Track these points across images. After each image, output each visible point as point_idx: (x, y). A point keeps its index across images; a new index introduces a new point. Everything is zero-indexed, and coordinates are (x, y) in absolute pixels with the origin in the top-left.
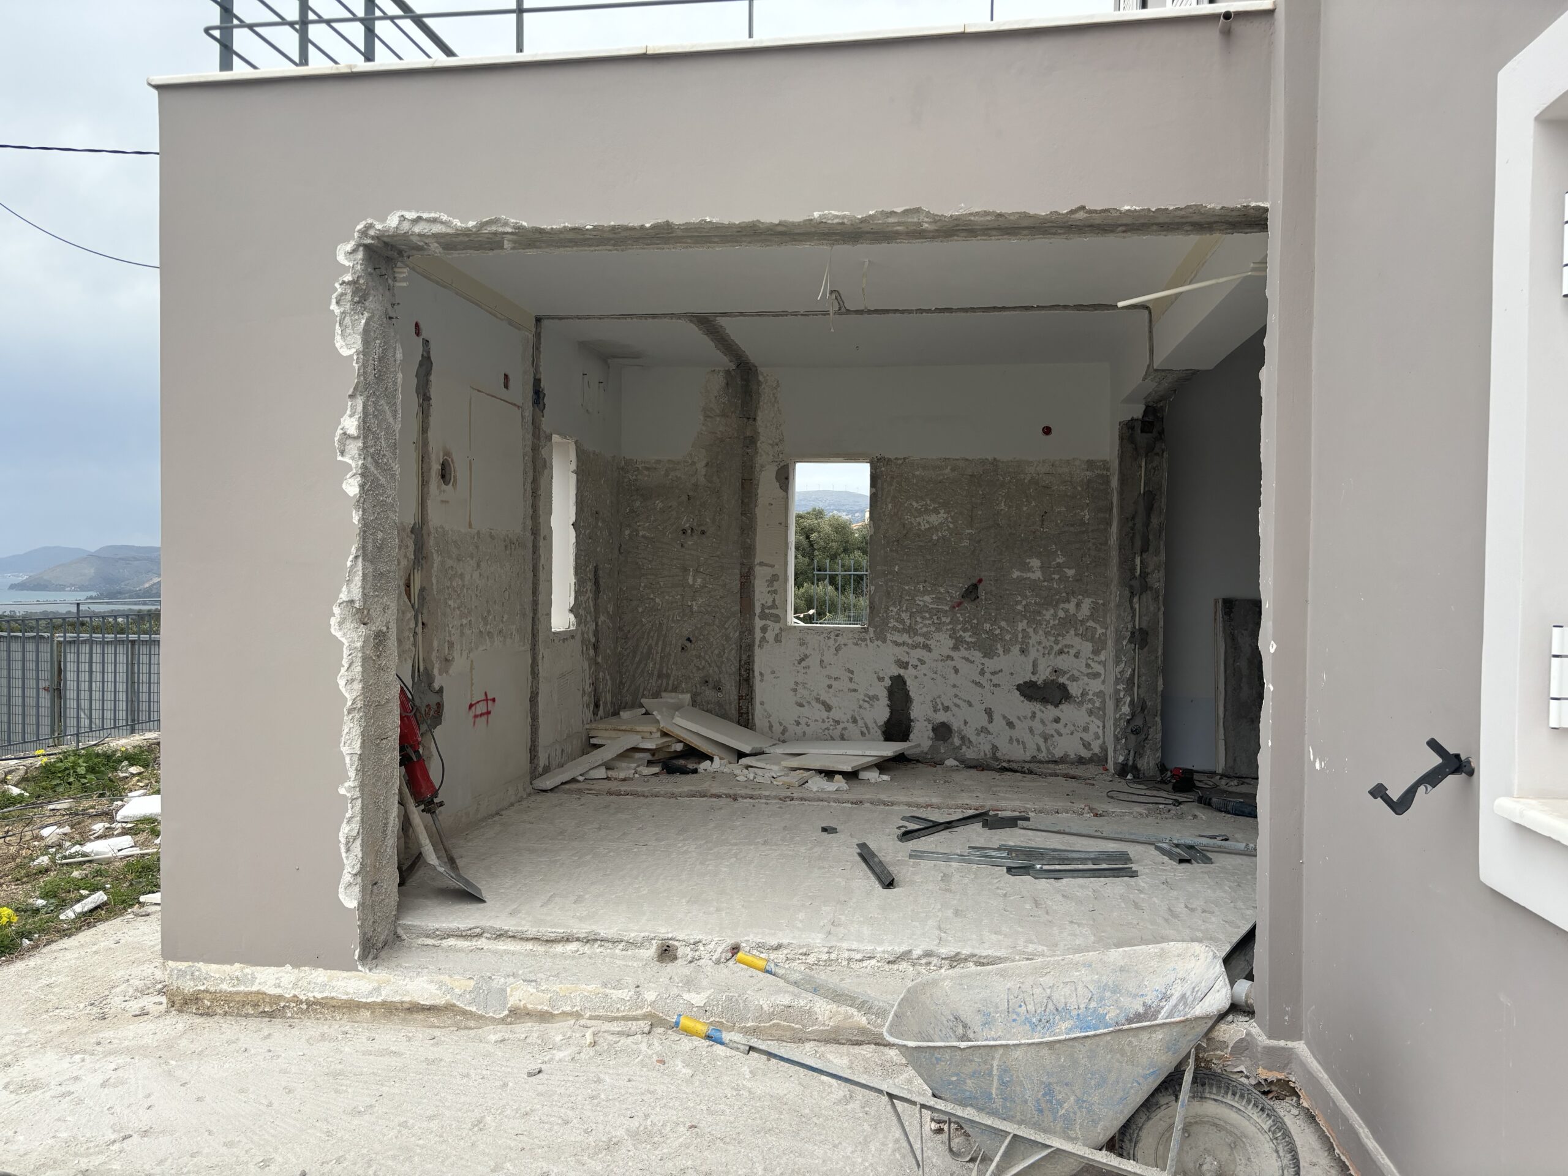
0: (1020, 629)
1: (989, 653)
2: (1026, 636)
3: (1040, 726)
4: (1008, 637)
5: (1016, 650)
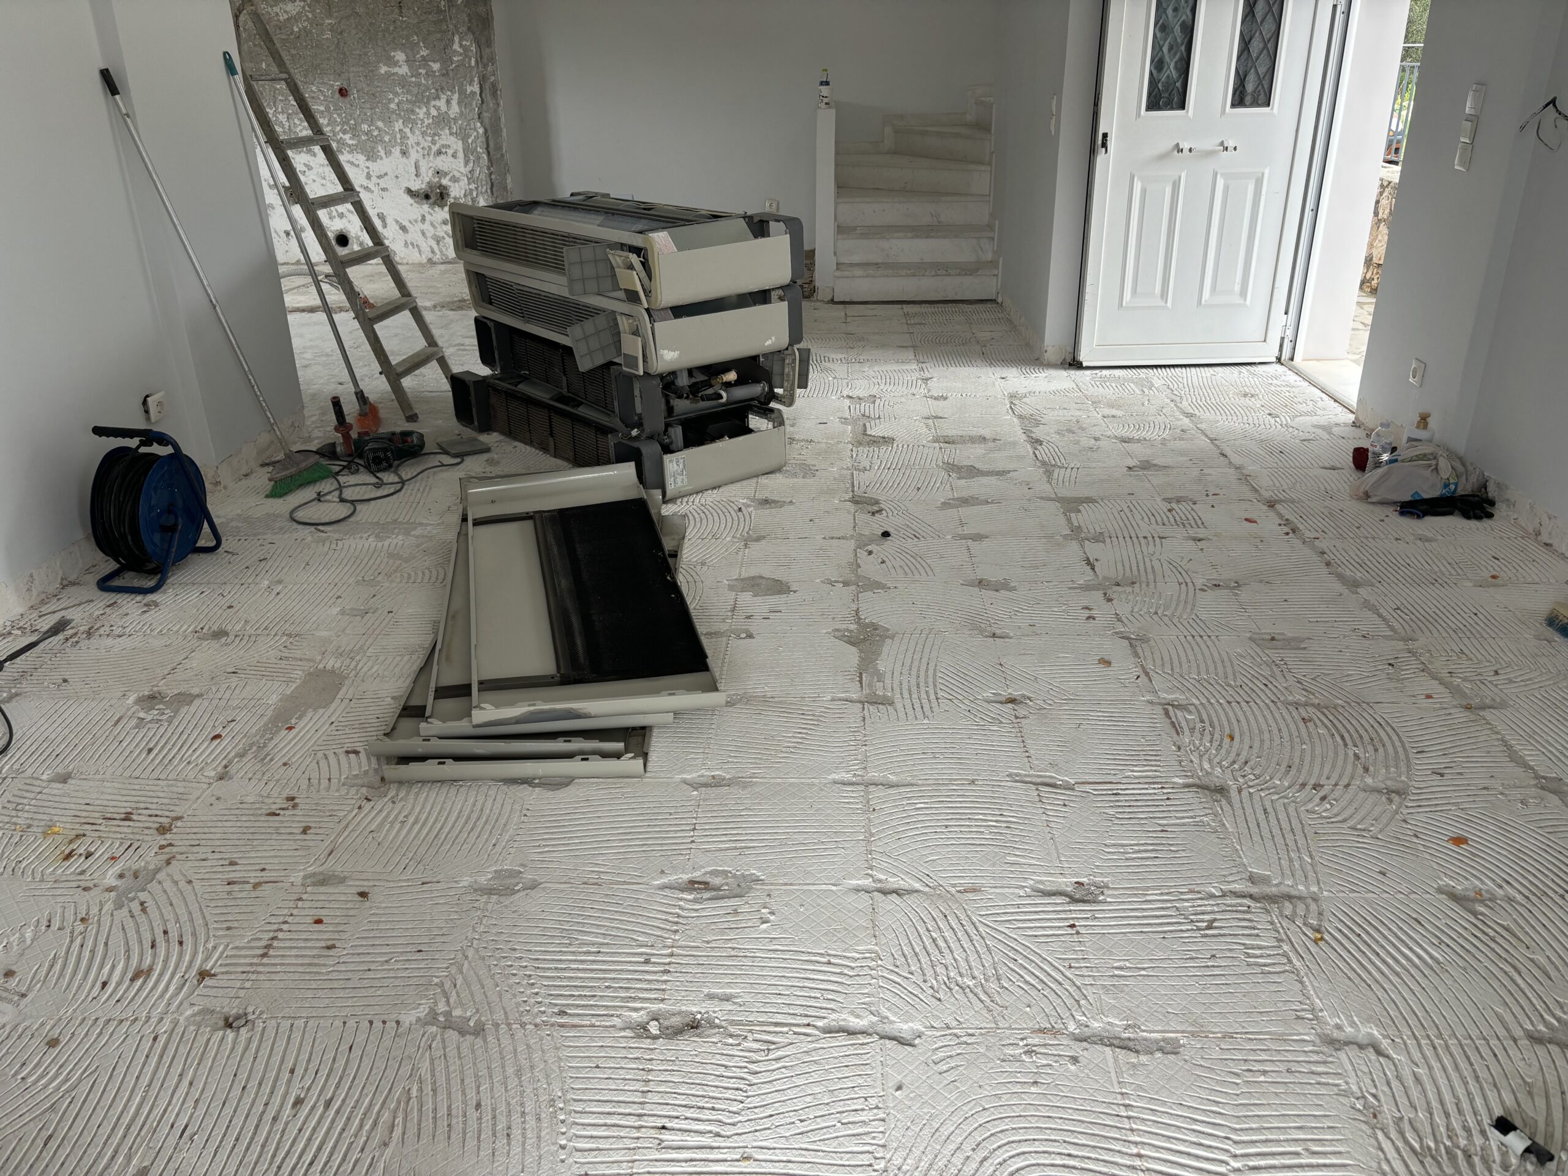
0: (397, 129)
1: (371, 156)
2: (404, 137)
3: (431, 229)
4: (387, 138)
5: (396, 151)
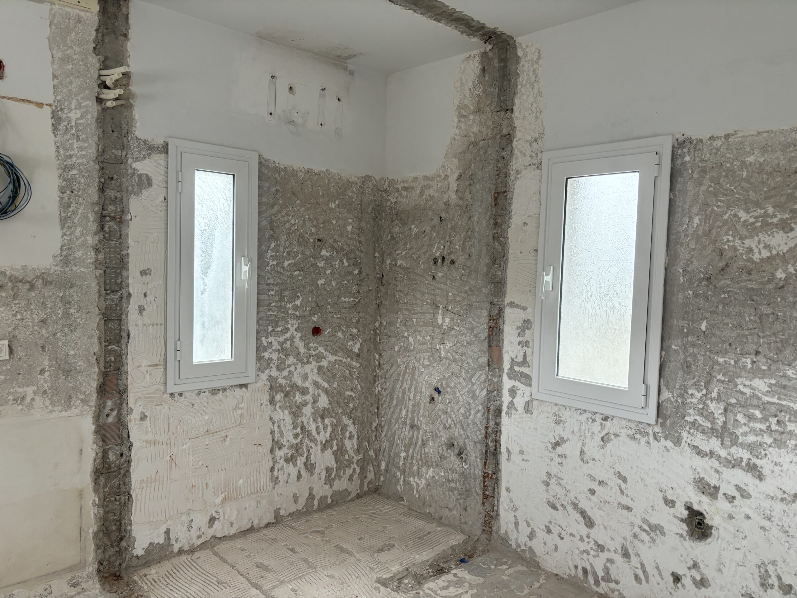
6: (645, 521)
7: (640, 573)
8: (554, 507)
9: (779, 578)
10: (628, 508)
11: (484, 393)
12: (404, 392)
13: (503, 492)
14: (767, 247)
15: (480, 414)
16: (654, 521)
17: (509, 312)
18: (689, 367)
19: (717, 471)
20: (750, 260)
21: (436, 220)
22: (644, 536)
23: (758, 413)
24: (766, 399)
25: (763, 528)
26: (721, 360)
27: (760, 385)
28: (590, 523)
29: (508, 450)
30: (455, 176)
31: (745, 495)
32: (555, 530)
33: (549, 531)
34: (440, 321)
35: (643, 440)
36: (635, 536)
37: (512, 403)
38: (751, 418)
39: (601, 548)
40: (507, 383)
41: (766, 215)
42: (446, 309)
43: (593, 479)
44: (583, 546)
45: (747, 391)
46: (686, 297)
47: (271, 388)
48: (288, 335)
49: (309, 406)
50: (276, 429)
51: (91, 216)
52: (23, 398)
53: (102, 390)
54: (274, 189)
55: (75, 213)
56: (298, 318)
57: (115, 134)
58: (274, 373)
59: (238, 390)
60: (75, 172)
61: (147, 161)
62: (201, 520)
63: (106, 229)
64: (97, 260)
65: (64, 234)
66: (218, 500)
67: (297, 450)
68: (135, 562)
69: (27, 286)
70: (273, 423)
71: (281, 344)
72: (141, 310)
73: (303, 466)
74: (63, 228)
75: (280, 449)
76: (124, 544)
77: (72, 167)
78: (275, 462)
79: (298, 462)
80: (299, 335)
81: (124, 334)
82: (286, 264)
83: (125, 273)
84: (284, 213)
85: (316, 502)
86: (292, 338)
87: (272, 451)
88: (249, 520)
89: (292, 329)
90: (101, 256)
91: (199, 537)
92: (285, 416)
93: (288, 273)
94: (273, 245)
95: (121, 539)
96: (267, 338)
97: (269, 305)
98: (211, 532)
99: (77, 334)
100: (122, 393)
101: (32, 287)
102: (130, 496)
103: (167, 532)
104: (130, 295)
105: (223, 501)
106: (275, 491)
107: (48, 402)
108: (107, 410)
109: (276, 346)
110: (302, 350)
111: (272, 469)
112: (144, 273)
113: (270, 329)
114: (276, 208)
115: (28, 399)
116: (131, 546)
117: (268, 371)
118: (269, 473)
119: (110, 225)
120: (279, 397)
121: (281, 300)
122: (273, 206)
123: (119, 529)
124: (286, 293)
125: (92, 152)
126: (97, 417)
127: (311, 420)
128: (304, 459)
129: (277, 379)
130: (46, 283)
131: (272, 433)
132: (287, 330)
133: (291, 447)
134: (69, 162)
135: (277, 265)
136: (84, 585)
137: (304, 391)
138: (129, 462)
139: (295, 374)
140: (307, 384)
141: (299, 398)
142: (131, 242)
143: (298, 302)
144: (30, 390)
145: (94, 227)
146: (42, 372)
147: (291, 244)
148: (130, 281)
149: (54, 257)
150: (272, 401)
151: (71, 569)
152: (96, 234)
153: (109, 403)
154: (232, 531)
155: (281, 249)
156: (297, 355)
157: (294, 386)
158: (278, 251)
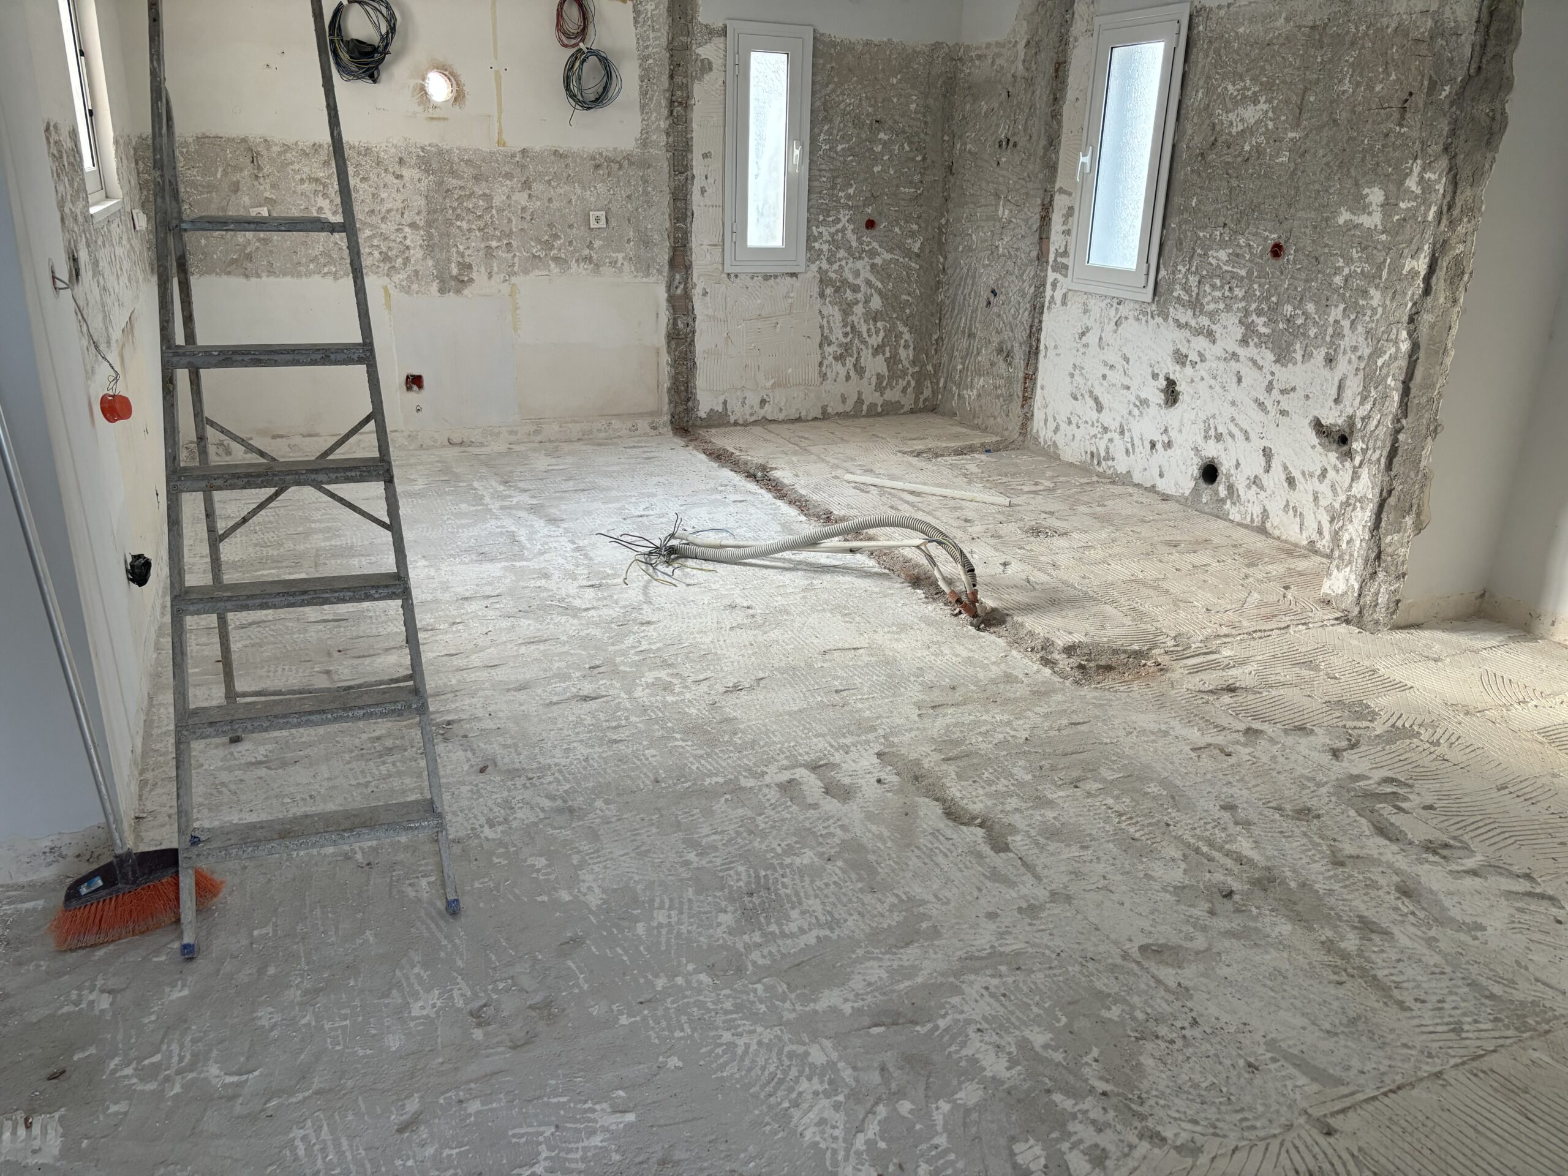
0: (1331, 320)
1: (1283, 357)
3: (1330, 494)
4: (1312, 333)
5: (1319, 355)
6: (1138, 397)
7: (1129, 446)
8: (1076, 399)
9: (1216, 429)
10: (1128, 388)
11: (1033, 289)
12: (964, 299)
13: (1039, 391)
14: (1242, 120)
15: (1027, 313)
16: (1143, 396)
17: (1057, 198)
18: (1181, 244)
19: (1189, 341)
20: (1230, 134)
21: (1004, 95)
22: (1136, 412)
23: (1218, 282)
24: (1225, 268)
25: (1211, 387)
26: (1201, 234)
27: (1223, 255)
28: (1100, 407)
29: (1046, 347)
30: (1023, 43)
31: (1202, 357)
32: (1074, 420)
33: (1070, 423)
34: (1000, 213)
35: (1144, 319)
36: (1130, 413)
37: (1052, 297)
38: (1213, 287)
39: (1106, 430)
40: (1051, 276)
41: (1245, 88)
42: (1007, 200)
43: (1105, 363)
44: (1093, 431)
45: (1214, 262)
46: (1186, 174)
47: (821, 281)
48: (839, 226)
49: (861, 305)
50: (825, 323)
51: (664, 103)
52: (616, 262)
53: (672, 264)
54: (829, 66)
55: (651, 99)
56: (850, 208)
57: (682, 21)
58: (825, 265)
59: (788, 278)
60: (651, 61)
61: (708, 46)
62: (753, 400)
63: (675, 113)
64: (667, 143)
65: (643, 120)
66: (769, 384)
67: (846, 350)
68: (699, 422)
69: (617, 166)
70: (823, 318)
71: (832, 235)
72: (703, 191)
73: (851, 367)
74: (642, 113)
75: (829, 345)
76: (690, 404)
77: (647, 58)
78: (824, 358)
79: (847, 362)
80: (852, 227)
81: (689, 214)
82: (839, 148)
83: (690, 157)
84: (838, 92)
85: (865, 408)
86: (843, 230)
87: (821, 346)
88: (797, 410)
89: (844, 220)
90: (671, 140)
91: (752, 415)
92: (835, 312)
93: (841, 159)
94: (826, 127)
95: (688, 400)
96: (817, 227)
97: (820, 193)
98: (761, 413)
99: (653, 210)
100: (688, 268)
101: (621, 167)
102: (695, 363)
103: (725, 403)
104: (693, 176)
105: (773, 385)
106: (822, 387)
107: (633, 268)
108: (676, 283)
109: (826, 237)
110: (854, 244)
111: (821, 364)
112: (706, 156)
113: (821, 218)
114: (831, 86)
115: (619, 264)
116: (695, 408)
117: (818, 262)
118: (817, 368)
119: (678, 110)
120: (829, 291)
121: (833, 188)
122: (827, 86)
123: (687, 390)
124: (839, 180)
125: (664, 41)
126: (669, 287)
127: (862, 321)
128: (853, 360)
129: (827, 272)
130: (631, 163)
131: (821, 327)
132: (838, 220)
133: (840, 345)
134: (646, 52)
135: (830, 149)
136: (660, 430)
137: (855, 289)
138: (694, 332)
139: (846, 269)
140: (858, 282)
141: (849, 295)
142: (695, 126)
143: (851, 191)
144: (620, 256)
145: (665, 112)
146: (629, 241)
147: (845, 126)
148: (694, 163)
149: (636, 140)
150: (822, 295)
151: (651, 414)
152: (667, 118)
153: (678, 277)
154: (781, 417)
155: (835, 132)
156: (849, 249)
157: (845, 282)
158: (831, 134)
